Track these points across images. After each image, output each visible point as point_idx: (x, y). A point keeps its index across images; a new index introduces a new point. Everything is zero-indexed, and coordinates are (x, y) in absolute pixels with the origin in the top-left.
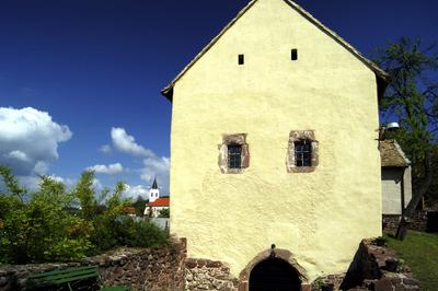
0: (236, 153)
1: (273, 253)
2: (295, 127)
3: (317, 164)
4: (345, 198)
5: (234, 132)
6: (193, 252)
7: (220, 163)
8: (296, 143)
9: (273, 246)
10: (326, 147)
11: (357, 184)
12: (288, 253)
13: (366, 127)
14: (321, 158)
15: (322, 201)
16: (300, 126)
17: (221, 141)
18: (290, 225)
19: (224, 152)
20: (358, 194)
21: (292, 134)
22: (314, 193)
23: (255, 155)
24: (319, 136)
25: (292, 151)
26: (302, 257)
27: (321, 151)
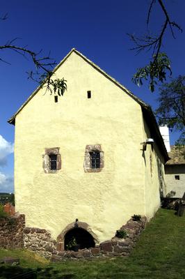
0: (54, 160)
1: (76, 225)
2: (89, 143)
3: (103, 167)
4: (120, 189)
5: (52, 147)
6: (29, 224)
7: (44, 167)
8: (91, 153)
9: (77, 220)
10: (108, 156)
11: (129, 180)
12: (86, 225)
13: (134, 141)
14: (105, 163)
15: (106, 191)
16: (92, 142)
17: (44, 153)
18: (87, 207)
19: (47, 160)
20: (129, 186)
21: (87, 147)
22: (101, 186)
23: (65, 161)
24: (104, 149)
25: (88, 158)
26: (95, 227)
27: (106, 159)
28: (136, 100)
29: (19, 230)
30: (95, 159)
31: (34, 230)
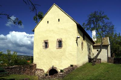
0: (46, 44)
1: (53, 68)
2: (58, 38)
3: (62, 47)
4: (68, 55)
5: (46, 40)
6: (38, 67)
7: (43, 47)
8: (59, 42)
9: (53, 66)
10: (64, 43)
11: (71, 52)
12: (56, 68)
13: (74, 37)
14: (63, 45)
15: (63, 55)
17: (43, 42)
18: (56, 61)
19: (44, 44)
20: (71, 54)
21: (57, 40)
22: (62, 54)
23: (50, 45)
24: (63, 40)
25: (58, 44)
26: (59, 69)
28: (75, 22)
29: (34, 69)
30: (60, 43)
31: (39, 69)
